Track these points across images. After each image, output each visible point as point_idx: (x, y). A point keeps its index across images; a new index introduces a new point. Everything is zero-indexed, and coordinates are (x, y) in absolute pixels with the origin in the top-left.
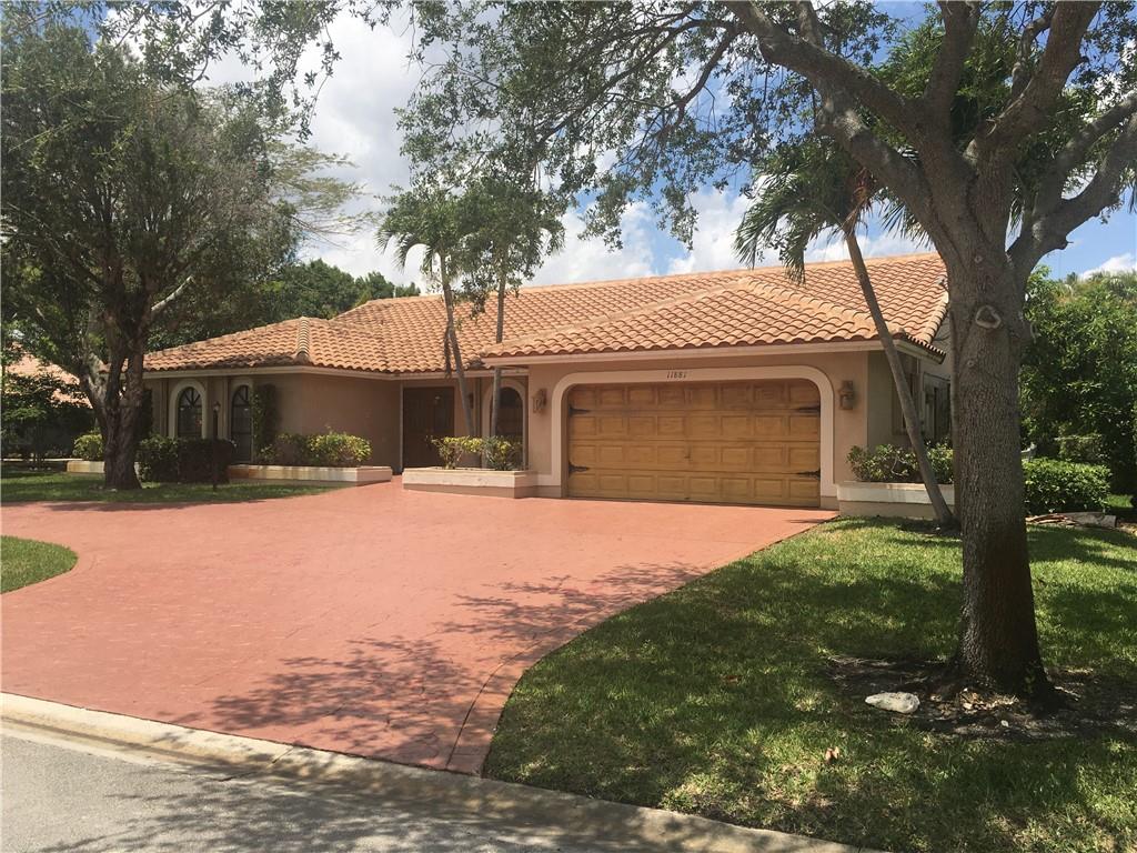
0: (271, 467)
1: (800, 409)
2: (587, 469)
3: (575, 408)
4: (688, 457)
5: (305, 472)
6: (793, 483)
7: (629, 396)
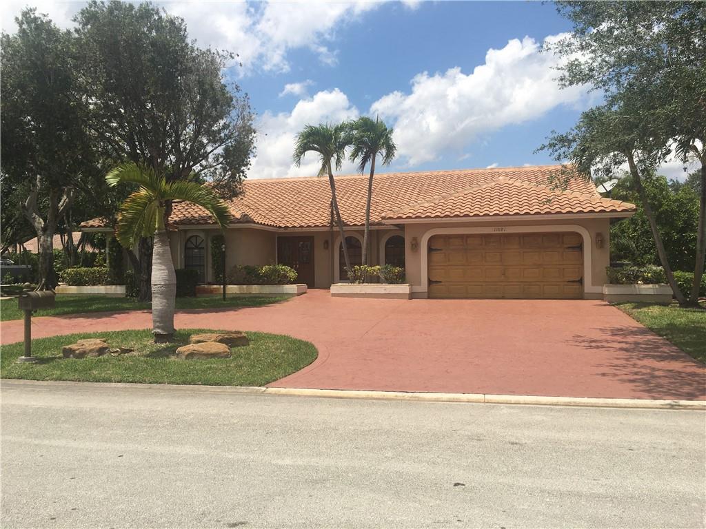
0: (230, 286)
1: (569, 248)
2: (441, 282)
3: (433, 248)
4: (504, 274)
5: (255, 289)
6: (565, 287)
7: (466, 241)
